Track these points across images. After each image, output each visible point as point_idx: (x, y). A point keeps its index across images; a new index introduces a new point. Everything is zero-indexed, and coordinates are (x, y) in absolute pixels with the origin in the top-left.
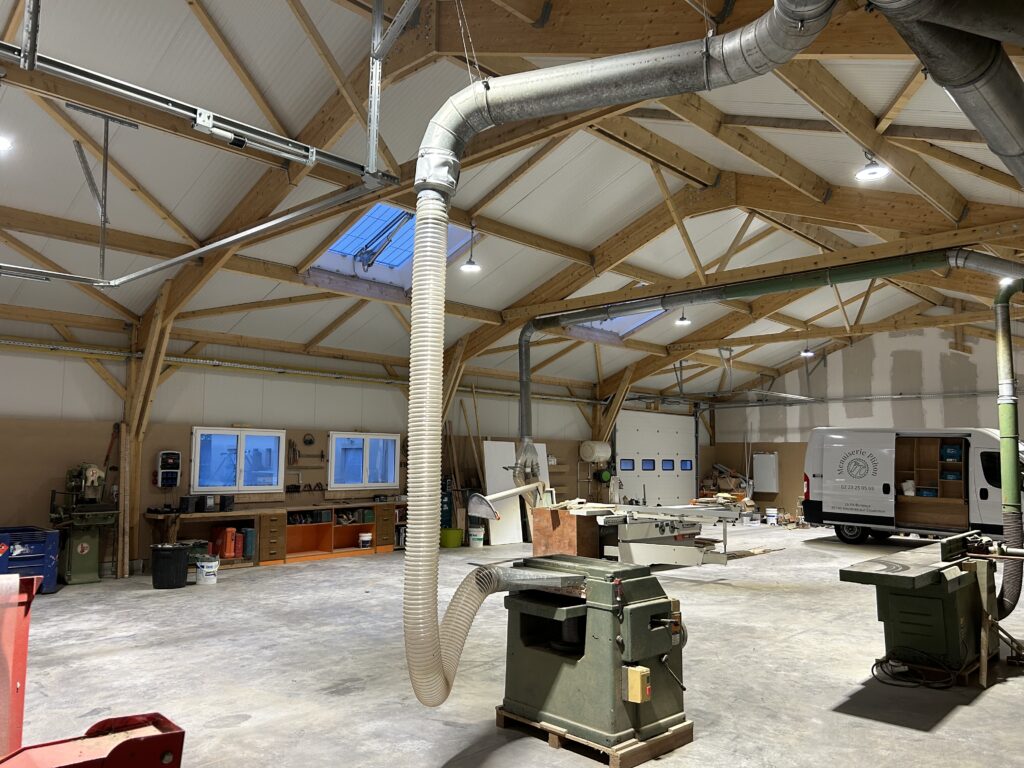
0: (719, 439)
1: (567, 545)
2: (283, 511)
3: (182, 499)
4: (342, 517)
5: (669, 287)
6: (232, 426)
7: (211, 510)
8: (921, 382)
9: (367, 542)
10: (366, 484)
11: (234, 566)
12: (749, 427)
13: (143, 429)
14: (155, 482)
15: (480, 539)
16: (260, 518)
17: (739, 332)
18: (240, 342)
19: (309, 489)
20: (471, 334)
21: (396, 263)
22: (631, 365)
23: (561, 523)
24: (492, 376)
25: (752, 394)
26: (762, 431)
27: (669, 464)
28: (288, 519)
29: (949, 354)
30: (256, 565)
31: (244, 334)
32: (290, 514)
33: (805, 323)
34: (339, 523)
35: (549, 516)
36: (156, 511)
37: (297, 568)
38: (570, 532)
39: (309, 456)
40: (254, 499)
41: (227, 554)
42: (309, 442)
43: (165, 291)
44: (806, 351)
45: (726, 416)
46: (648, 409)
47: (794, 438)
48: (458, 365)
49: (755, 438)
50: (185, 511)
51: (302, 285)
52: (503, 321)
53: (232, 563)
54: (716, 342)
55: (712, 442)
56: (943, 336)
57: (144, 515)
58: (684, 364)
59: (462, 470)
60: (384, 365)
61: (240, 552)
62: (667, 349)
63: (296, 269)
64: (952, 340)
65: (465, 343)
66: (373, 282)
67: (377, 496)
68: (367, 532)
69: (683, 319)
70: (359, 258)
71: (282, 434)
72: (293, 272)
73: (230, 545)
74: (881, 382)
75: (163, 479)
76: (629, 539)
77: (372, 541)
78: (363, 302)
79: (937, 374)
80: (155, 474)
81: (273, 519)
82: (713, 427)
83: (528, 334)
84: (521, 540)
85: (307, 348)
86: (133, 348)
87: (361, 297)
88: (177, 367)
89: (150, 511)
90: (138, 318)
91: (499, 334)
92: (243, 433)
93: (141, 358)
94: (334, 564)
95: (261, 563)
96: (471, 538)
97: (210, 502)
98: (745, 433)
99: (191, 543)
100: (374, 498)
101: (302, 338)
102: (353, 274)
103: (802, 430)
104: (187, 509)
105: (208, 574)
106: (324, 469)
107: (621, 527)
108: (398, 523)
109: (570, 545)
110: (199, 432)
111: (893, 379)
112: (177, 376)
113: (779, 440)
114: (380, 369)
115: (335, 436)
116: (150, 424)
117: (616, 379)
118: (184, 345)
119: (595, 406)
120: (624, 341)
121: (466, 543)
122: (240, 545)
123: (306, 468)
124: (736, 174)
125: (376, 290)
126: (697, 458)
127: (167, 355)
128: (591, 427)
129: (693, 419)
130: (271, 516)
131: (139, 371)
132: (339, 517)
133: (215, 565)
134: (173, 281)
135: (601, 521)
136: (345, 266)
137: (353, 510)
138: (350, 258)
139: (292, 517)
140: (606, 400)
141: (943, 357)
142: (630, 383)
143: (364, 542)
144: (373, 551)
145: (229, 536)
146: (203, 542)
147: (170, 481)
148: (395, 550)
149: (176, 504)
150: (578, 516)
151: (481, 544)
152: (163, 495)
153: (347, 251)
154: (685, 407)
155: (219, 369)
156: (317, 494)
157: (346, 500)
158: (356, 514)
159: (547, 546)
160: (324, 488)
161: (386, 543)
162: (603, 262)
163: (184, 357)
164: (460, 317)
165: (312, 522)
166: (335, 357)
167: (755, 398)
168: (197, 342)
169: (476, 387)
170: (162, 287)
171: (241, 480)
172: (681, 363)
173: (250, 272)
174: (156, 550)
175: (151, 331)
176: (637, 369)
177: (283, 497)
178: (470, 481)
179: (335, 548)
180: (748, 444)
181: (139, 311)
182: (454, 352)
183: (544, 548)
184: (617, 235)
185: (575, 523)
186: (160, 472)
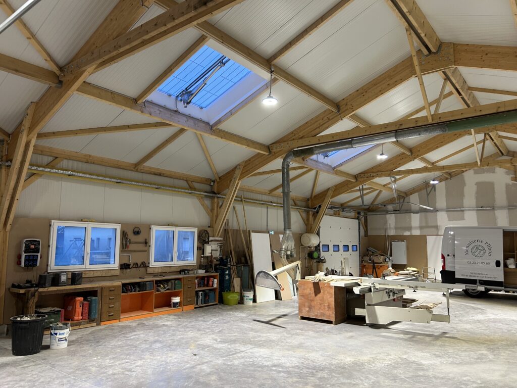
0: (369, 233)
1: (326, 307)
2: (118, 283)
3: (41, 276)
4: (160, 286)
5: (401, 125)
6: (82, 221)
7: (64, 284)
8: (494, 200)
9: (177, 303)
10: (176, 263)
11: (81, 327)
12: (389, 226)
13: (10, 221)
14: (19, 263)
15: (250, 299)
16: (102, 288)
17: (402, 167)
18: (88, 160)
19: (136, 266)
20: (246, 162)
21: (203, 105)
22: (332, 187)
23: (322, 291)
24: (252, 191)
25: (390, 207)
26: (396, 228)
27: (346, 248)
28: (123, 289)
29: (511, 184)
30: (98, 324)
31: (92, 154)
32: (124, 285)
33: (433, 164)
34: (158, 291)
35: (312, 286)
36: (19, 287)
37: (129, 327)
38: (329, 298)
39: (136, 243)
40: (96, 274)
41: (76, 318)
42: (137, 233)
43: (30, 112)
44: (434, 180)
45: (373, 219)
46: (335, 214)
47: (416, 232)
48: (237, 182)
49: (392, 232)
50: (43, 286)
51: (140, 112)
52: (270, 152)
53: (79, 324)
54: (389, 172)
55: (366, 235)
56: (507, 173)
57: (9, 289)
58: (364, 187)
59: (235, 252)
60: (187, 181)
61: (86, 316)
62: (356, 177)
63: (135, 100)
64: (514, 176)
65: (242, 167)
66: (189, 117)
67: (183, 270)
68: (176, 296)
69: (382, 154)
70: (180, 98)
71: (118, 227)
72: (134, 102)
73: (79, 310)
74: (470, 199)
75: (26, 261)
76: (373, 303)
77: (180, 302)
78: (182, 131)
79: (505, 196)
80: (20, 257)
81: (111, 290)
82: (366, 226)
83: (289, 160)
84: (275, 299)
85: (137, 167)
86: (4, 158)
87: (181, 127)
88: (39, 175)
89: (13, 286)
90: (9, 135)
91: (266, 161)
92: (90, 226)
93: (10, 166)
94: (157, 322)
95: (102, 323)
96: (245, 298)
97: (64, 278)
98: (386, 229)
99: (48, 310)
100: (180, 272)
101: (133, 159)
102: (175, 109)
103: (421, 228)
104: (45, 284)
105: (60, 340)
106: (147, 252)
107: (367, 295)
108: (197, 289)
109: (329, 307)
110: (56, 225)
111: (477, 198)
112: (39, 182)
113: (407, 233)
114: (184, 184)
115: (154, 229)
116: (16, 218)
117: (324, 194)
118: (46, 159)
119: (308, 212)
120: (335, 170)
121: (241, 301)
122: (86, 311)
123: (135, 251)
124: (454, 44)
125: (191, 122)
126: (359, 244)
127: (31, 165)
128: (306, 225)
129: (357, 221)
130: (110, 287)
131: (7, 175)
132: (158, 286)
133: (66, 332)
134: (37, 103)
135: (356, 290)
136: (170, 103)
137: (167, 281)
138: (173, 98)
139: (125, 287)
140: (315, 209)
141: (507, 186)
142: (331, 198)
143: (174, 303)
144: (181, 310)
145: (78, 304)
146: (57, 309)
147: (31, 262)
148: (195, 308)
149: (35, 280)
150: (335, 287)
151: (251, 303)
152: (26, 273)
153: (171, 92)
154: (353, 214)
155: (72, 177)
156: (142, 270)
157: (161, 274)
158: (170, 284)
159: (310, 307)
160: (147, 265)
161: (189, 303)
162: (346, 110)
163: (47, 168)
164: (244, 147)
165: (139, 291)
166: (155, 174)
167: (392, 209)
168: (57, 158)
169: (244, 198)
170: (28, 108)
171: (87, 261)
172: (362, 186)
173: (101, 98)
174: (15, 323)
175: (18, 144)
176: (335, 190)
177: (118, 273)
178: (241, 259)
179: (155, 308)
180: (388, 236)
181: (10, 130)
182: (234, 173)
183: (307, 309)
184: (357, 91)
185: (333, 291)
186: (24, 255)
